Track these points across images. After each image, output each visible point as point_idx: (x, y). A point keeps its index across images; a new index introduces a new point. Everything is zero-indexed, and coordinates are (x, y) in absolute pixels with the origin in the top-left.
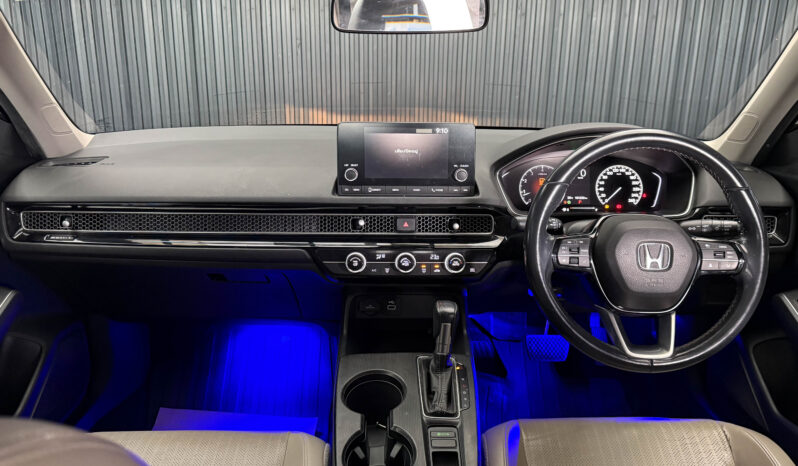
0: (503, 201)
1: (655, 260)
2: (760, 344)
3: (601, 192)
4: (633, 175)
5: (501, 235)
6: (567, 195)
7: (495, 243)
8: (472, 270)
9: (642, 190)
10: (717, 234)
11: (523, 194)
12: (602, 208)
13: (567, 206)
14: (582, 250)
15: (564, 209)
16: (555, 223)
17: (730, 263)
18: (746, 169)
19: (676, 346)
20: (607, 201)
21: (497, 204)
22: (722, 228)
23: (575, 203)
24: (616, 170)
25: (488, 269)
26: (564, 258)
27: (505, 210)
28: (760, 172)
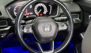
0: (9, 16)
1: (47, 29)
2: (78, 46)
3: (36, 11)
4: (44, 6)
5: (9, 26)
6: (27, 13)
7: (8, 28)
8: (2, 36)
9: (46, 10)
10: (62, 21)
11: (15, 13)
12: (37, 16)
13: (28, 16)
14: (30, 28)
15: (27, 17)
16: (23, 22)
17: (65, 28)
18: (71, 3)
19: (54, 49)
20: (38, 13)
21: (8, 17)
22: (64, 19)
23: (30, 15)
24: (39, 5)
25: (7, 36)
26: (25, 31)
27: (10, 19)
28: (74, 3)
